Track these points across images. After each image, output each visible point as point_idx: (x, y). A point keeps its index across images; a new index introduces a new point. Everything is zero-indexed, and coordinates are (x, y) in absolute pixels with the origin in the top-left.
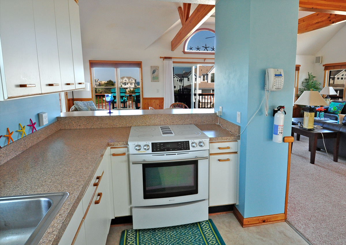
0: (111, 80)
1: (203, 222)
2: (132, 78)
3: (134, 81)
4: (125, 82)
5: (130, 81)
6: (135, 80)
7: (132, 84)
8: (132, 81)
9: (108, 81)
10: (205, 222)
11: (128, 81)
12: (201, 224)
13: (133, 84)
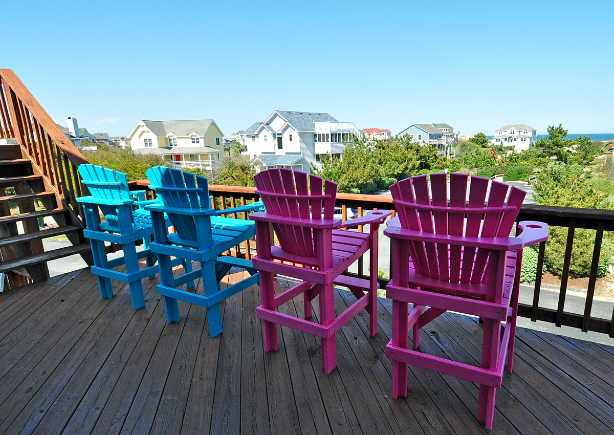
0: (482, 134)
2: (528, 127)
3: (530, 134)
4: (510, 135)
5: (522, 133)
6: (534, 132)
7: (525, 139)
8: (525, 134)
9: (475, 136)
11: (516, 134)
13: (528, 140)
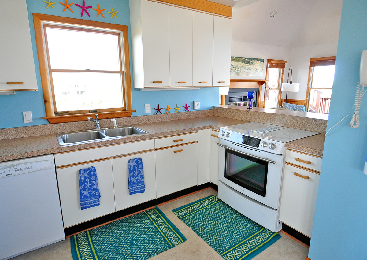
1: (267, 230)
10: (269, 231)
12: (265, 230)
